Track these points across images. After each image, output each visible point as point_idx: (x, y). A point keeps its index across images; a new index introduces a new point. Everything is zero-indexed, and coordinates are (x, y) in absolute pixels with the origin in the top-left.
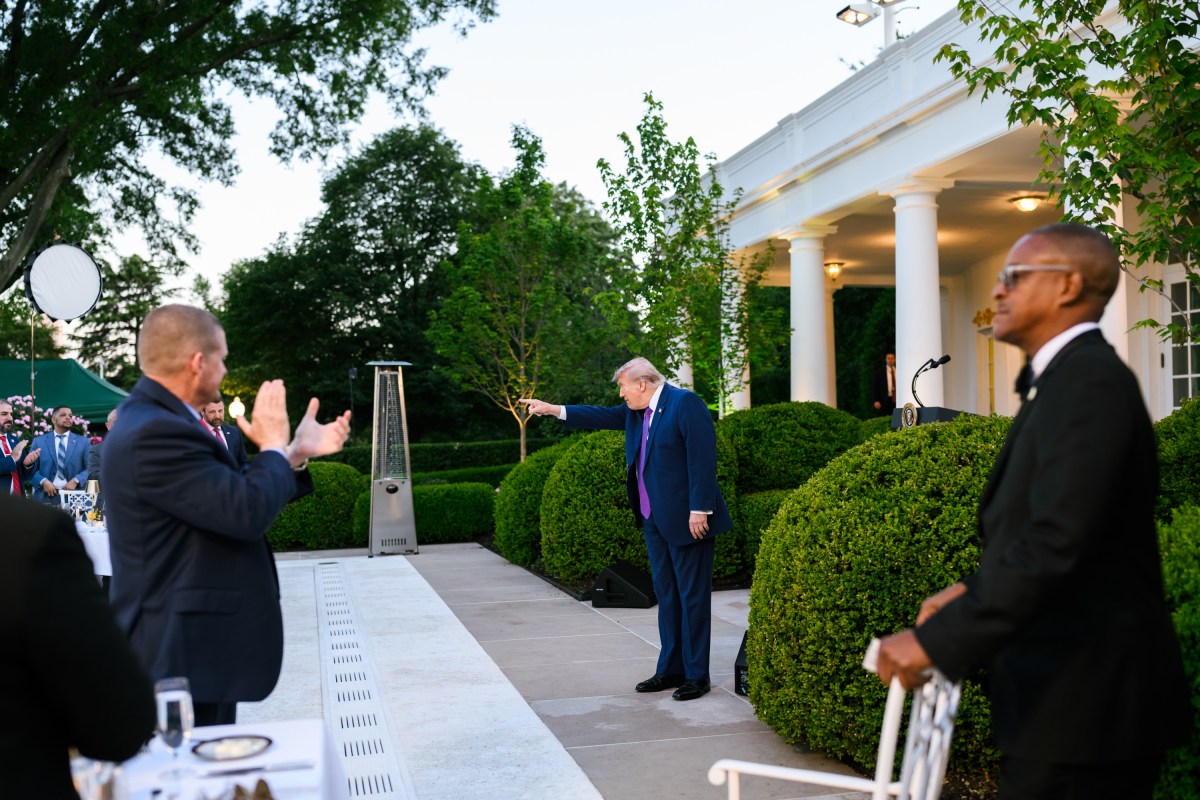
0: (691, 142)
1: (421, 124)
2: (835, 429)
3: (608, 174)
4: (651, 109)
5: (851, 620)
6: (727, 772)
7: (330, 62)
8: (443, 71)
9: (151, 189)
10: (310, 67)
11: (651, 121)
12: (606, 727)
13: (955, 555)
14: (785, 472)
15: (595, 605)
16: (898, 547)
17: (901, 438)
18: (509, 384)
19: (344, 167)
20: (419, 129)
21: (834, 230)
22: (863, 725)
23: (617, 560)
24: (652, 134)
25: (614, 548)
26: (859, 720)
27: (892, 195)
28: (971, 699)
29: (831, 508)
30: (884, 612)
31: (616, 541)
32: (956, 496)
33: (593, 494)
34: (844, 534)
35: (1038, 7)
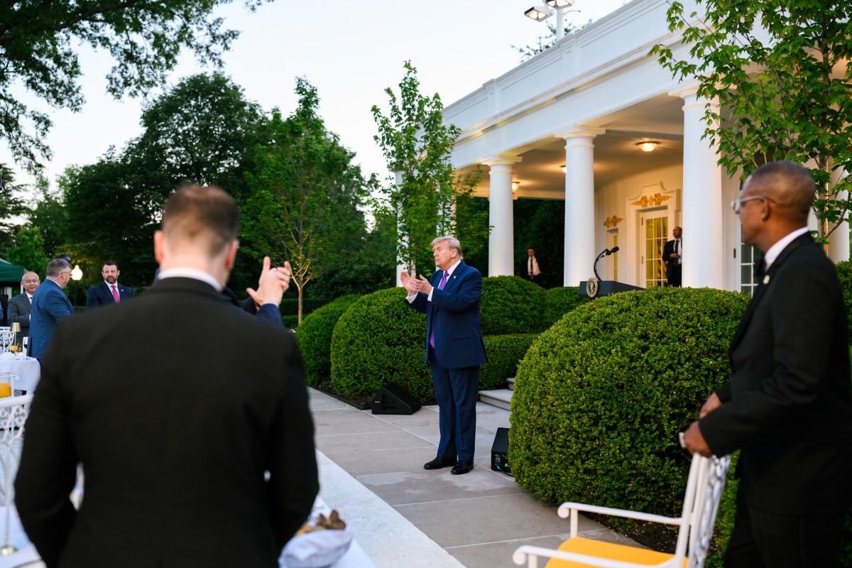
0: (437, 96)
1: (215, 72)
2: (529, 295)
3: (379, 116)
4: (409, 72)
5: (590, 418)
6: (570, 510)
7: (152, 25)
8: (235, 33)
9: (15, 111)
10: (138, 28)
11: (408, 80)
12: (413, 492)
13: (659, 377)
14: (497, 323)
15: (374, 413)
16: (622, 371)
17: (615, 300)
18: (292, 260)
19: (159, 101)
20: (213, 76)
21: (520, 159)
22: (597, 487)
23: (387, 382)
24: (409, 89)
25: (385, 373)
26: (595, 484)
27: (564, 138)
28: (669, 469)
29: (573, 346)
30: (613, 414)
31: (386, 369)
32: (658, 338)
33: (370, 336)
34: (584, 362)
35: (715, 22)
